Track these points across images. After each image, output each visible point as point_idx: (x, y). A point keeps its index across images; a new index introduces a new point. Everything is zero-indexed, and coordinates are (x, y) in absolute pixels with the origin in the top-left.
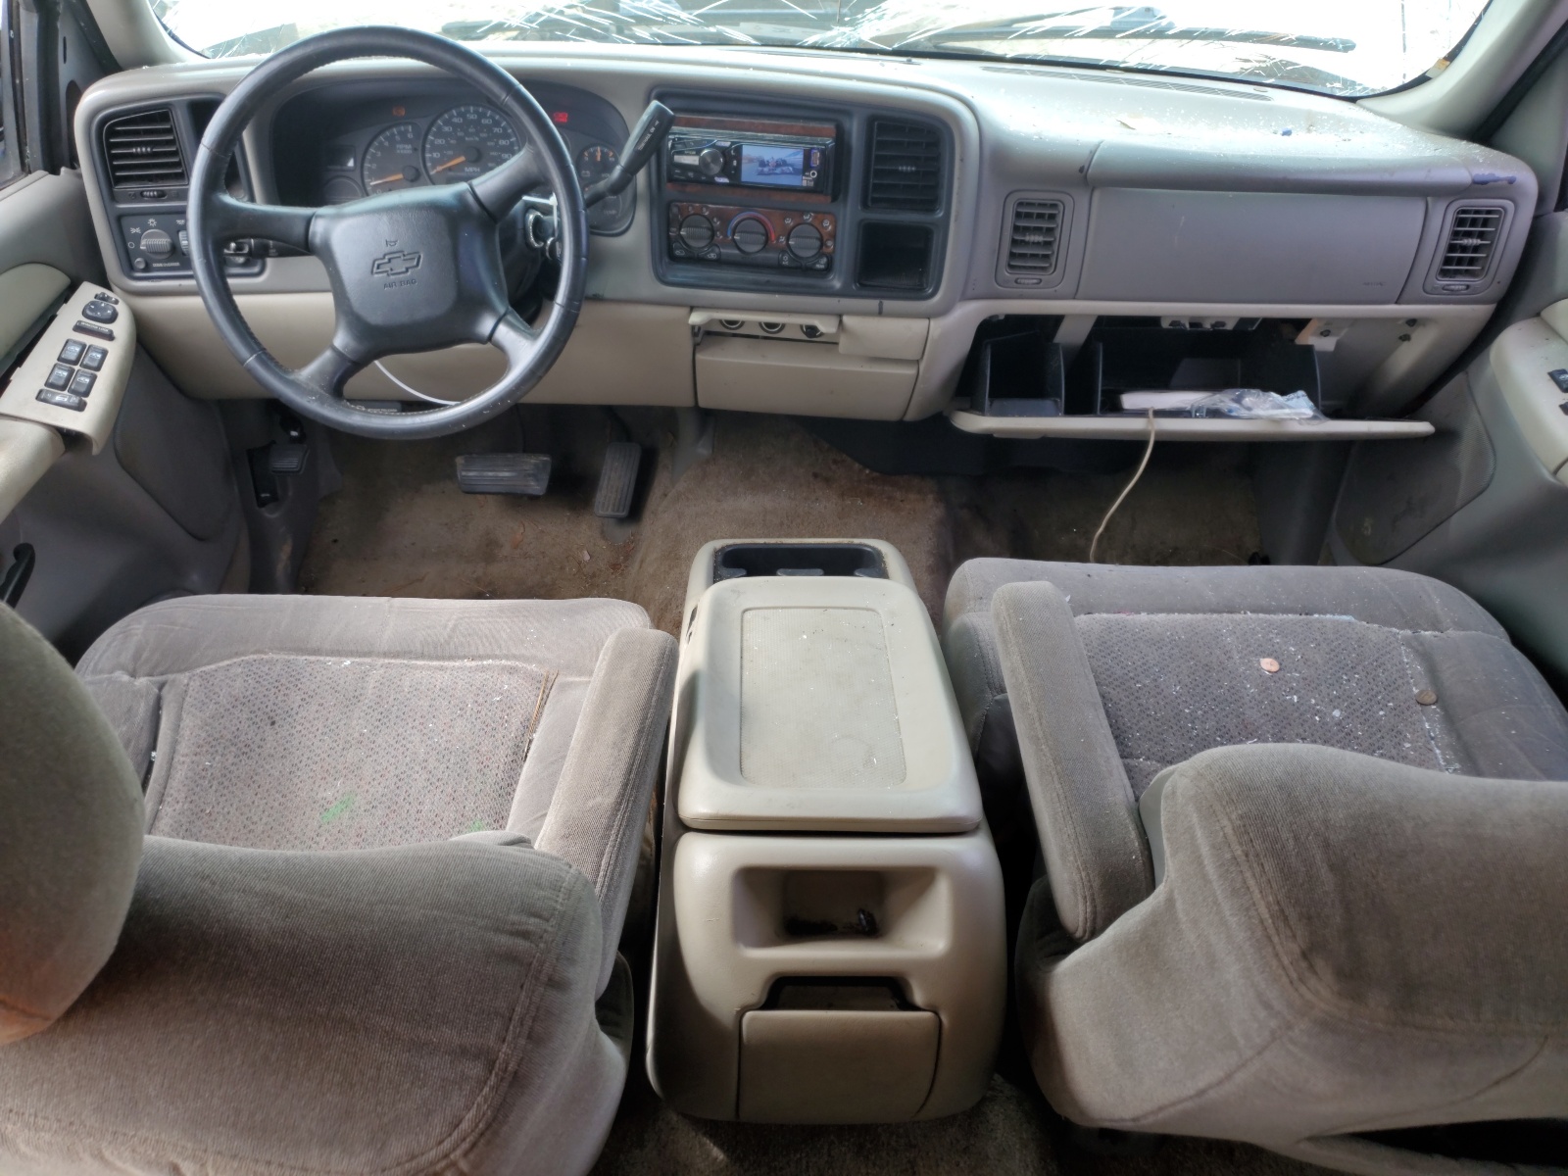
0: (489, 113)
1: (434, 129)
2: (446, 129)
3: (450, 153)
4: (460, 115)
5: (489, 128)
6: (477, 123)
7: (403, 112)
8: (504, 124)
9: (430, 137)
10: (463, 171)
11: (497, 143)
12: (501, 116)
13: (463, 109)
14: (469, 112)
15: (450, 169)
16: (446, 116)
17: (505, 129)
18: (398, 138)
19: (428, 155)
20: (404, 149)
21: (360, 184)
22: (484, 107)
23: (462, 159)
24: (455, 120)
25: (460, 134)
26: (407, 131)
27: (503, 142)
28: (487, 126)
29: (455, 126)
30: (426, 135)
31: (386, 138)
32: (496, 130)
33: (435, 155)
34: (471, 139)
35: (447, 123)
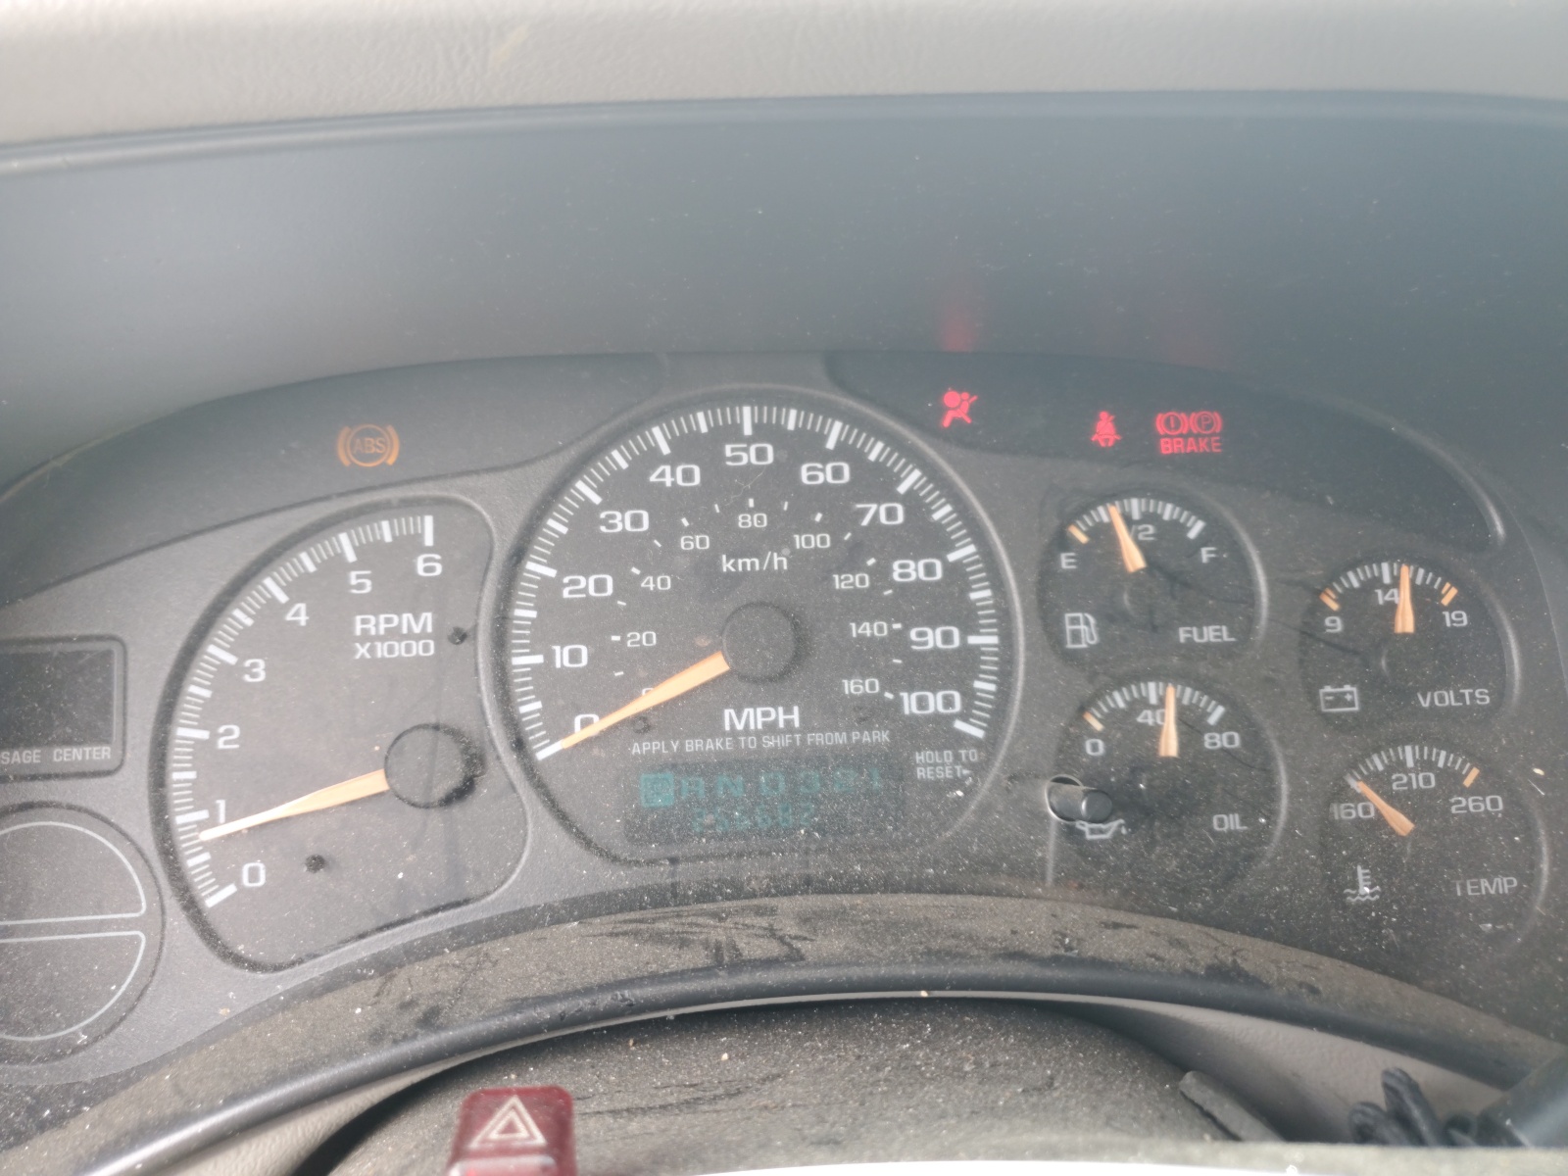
0: (835, 432)
1: (556, 526)
2: (622, 522)
3: (643, 638)
4: (686, 448)
5: (836, 504)
6: (774, 484)
7: (389, 451)
8: (911, 480)
9: (536, 568)
10: (714, 728)
11: (881, 574)
12: (893, 441)
13: (702, 422)
14: (733, 433)
15: (642, 724)
16: (619, 459)
17: (914, 503)
18: (360, 582)
19: (523, 661)
20: (394, 634)
21: (148, 842)
22: (806, 404)
23: (715, 666)
24: (666, 476)
25: (694, 543)
26: (411, 544)
27: (911, 570)
28: (822, 495)
29: (667, 505)
30: (518, 555)
31: (298, 589)
32: (874, 512)
33: (562, 656)
34: (749, 563)
35: (624, 490)
